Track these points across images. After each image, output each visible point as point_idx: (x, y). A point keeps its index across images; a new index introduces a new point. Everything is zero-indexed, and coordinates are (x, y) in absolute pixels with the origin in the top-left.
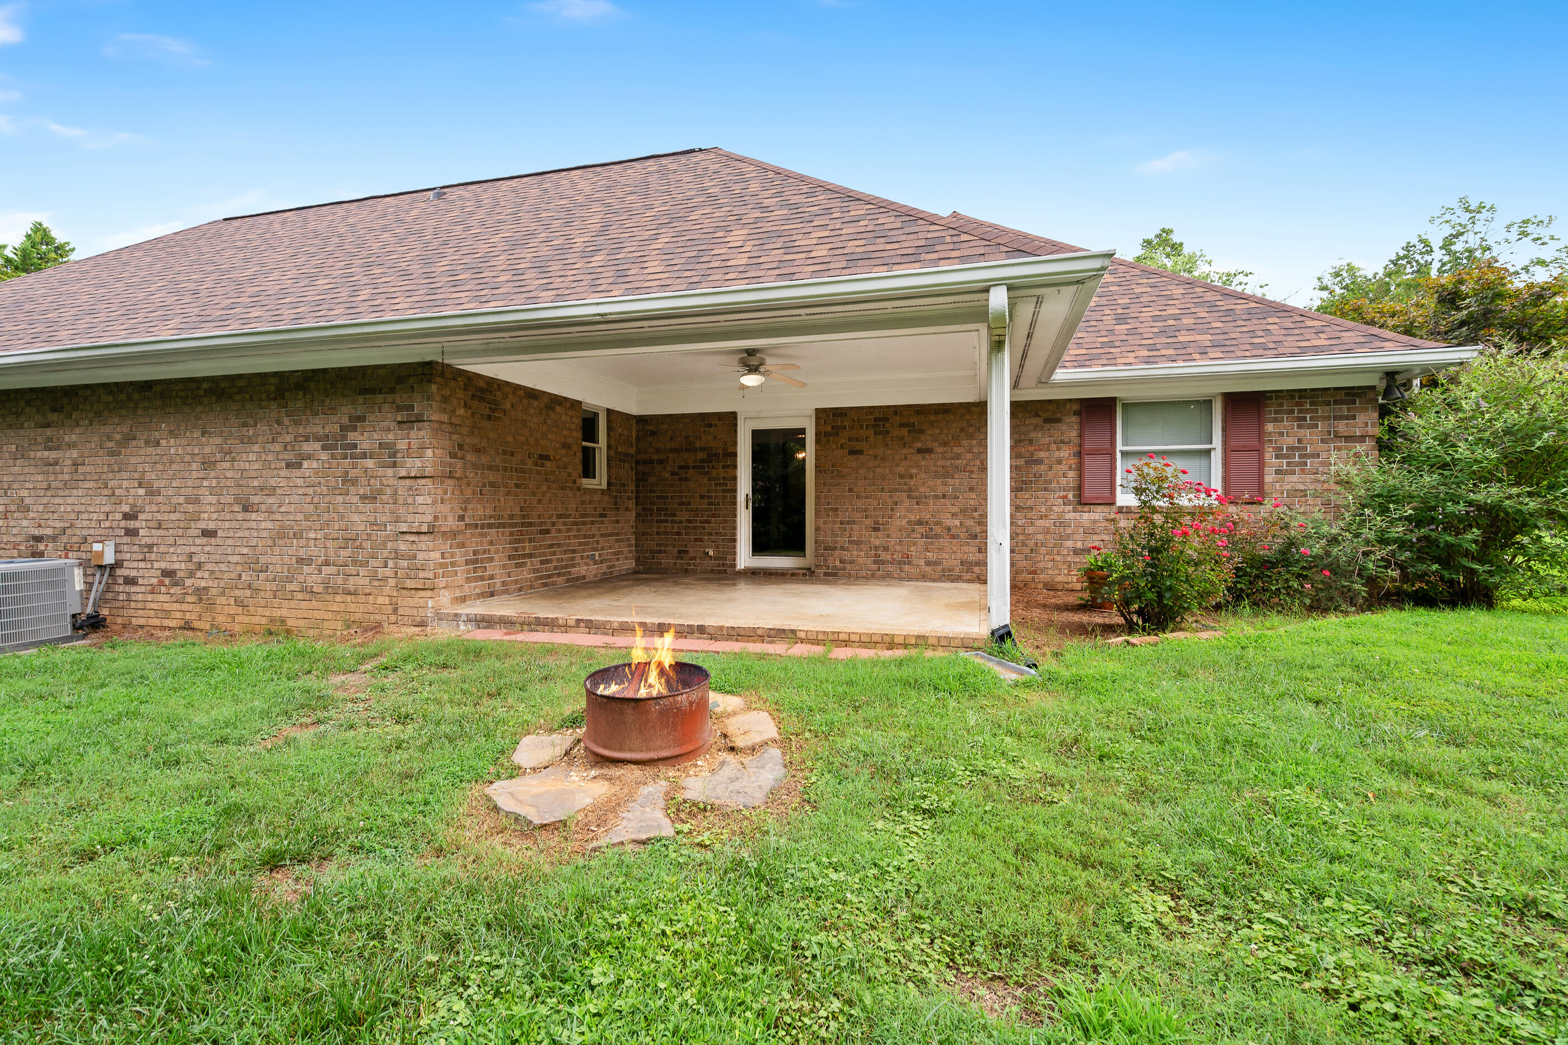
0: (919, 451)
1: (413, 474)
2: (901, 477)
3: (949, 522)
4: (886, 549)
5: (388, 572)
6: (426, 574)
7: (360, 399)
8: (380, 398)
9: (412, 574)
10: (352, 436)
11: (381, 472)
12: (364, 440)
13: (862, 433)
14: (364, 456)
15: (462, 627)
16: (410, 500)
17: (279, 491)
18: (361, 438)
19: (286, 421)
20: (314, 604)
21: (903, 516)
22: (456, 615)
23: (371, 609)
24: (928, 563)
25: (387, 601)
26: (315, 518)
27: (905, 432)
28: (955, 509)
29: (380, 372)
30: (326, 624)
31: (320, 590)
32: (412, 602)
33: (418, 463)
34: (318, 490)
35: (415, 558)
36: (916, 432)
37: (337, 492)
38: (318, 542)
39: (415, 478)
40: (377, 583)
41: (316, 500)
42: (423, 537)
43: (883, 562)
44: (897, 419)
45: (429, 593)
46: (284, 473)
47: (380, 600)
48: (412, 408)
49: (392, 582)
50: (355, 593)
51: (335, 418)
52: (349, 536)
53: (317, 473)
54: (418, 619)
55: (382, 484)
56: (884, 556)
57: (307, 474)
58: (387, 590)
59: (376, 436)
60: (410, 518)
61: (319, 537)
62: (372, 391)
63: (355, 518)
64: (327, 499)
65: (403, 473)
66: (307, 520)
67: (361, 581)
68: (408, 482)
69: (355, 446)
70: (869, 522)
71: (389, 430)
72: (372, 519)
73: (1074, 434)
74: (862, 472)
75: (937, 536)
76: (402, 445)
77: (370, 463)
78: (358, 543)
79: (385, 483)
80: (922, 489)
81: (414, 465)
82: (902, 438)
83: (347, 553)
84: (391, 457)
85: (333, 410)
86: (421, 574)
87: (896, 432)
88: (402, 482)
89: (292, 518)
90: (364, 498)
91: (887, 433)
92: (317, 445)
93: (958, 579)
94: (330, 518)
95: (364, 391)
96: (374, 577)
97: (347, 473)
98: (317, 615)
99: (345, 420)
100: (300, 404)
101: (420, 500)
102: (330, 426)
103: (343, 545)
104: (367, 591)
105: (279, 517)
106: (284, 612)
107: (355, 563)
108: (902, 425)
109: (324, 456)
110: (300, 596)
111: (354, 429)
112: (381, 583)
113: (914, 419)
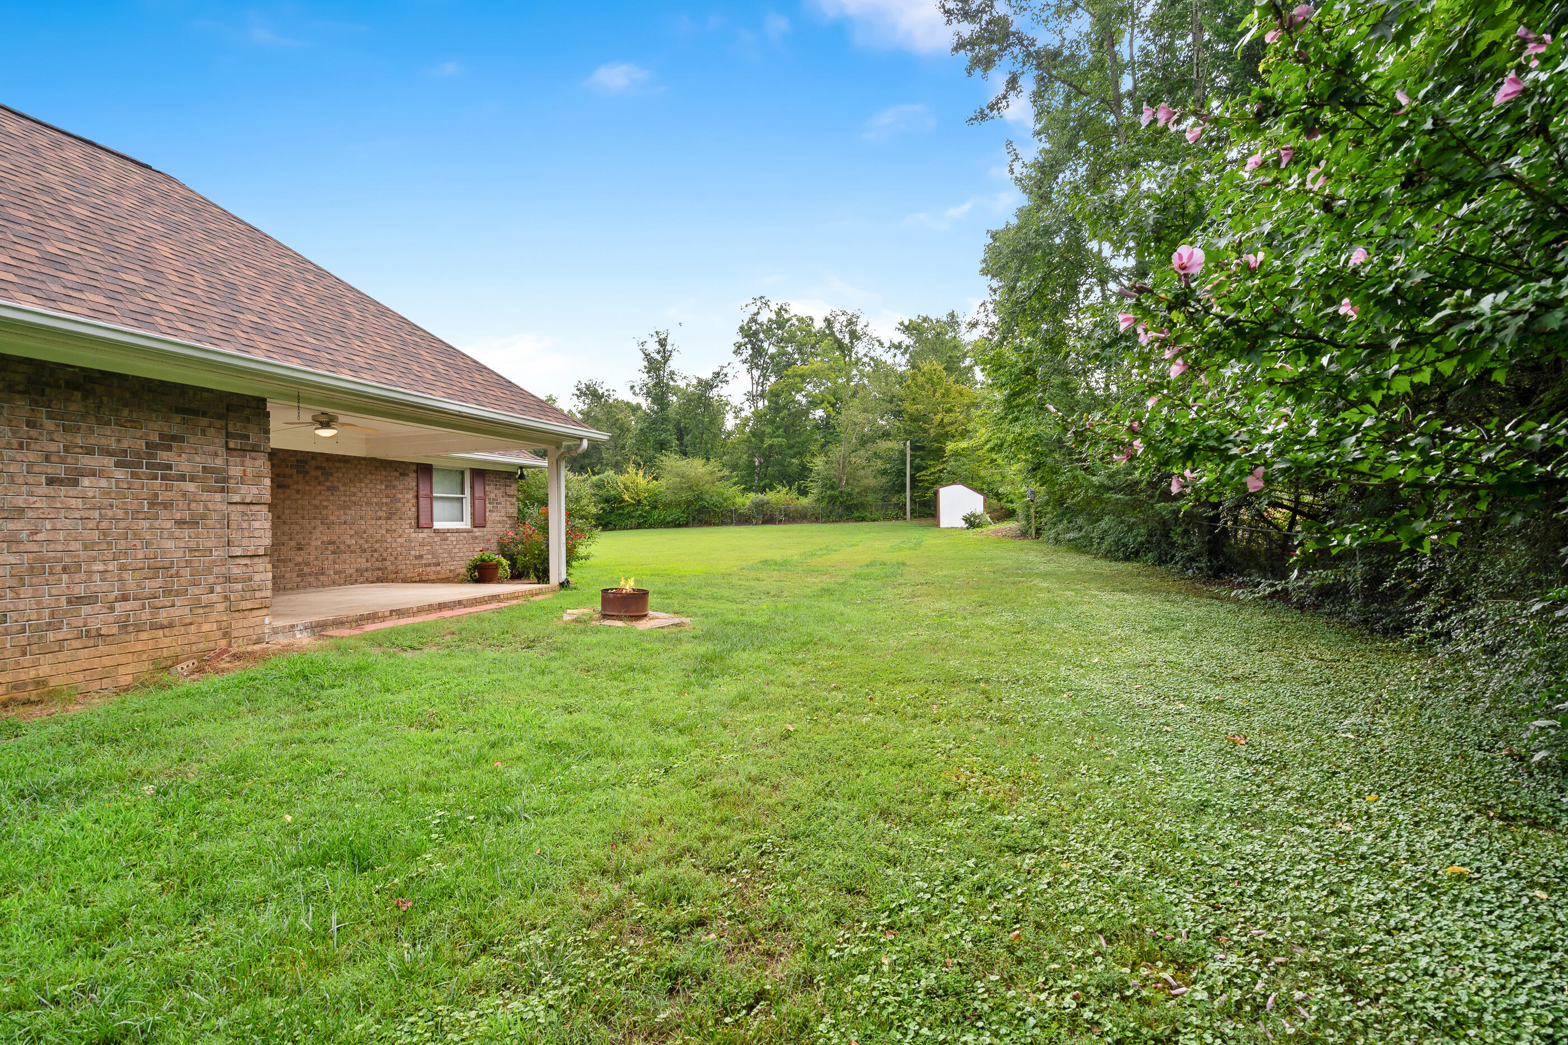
0: (329, 489)
1: (248, 500)
2: (316, 507)
3: (348, 542)
4: (308, 564)
5: (214, 597)
6: (264, 594)
7: (178, 418)
8: (204, 421)
9: (248, 595)
10: (164, 456)
11: (205, 496)
12: (181, 461)
13: (288, 471)
14: (182, 478)
15: (298, 636)
16: (245, 525)
17: (30, 514)
18: (178, 459)
19: (49, 424)
20: (102, 649)
21: (318, 538)
22: (293, 626)
23: (193, 638)
24: (335, 573)
25: (215, 626)
26: (105, 546)
27: (319, 473)
28: (352, 532)
29: (205, 395)
30: (121, 670)
31: (115, 630)
32: (246, 623)
33: (254, 490)
34: (110, 513)
35: (250, 579)
36: (327, 474)
37: (141, 516)
38: (108, 575)
39: (251, 503)
40: (201, 611)
41: (104, 524)
42: (256, 560)
43: (305, 575)
44: (313, 463)
45: (265, 611)
46: (44, 490)
47: (206, 627)
48: (248, 437)
49: (220, 607)
50: (171, 626)
51: (139, 433)
52: (160, 565)
53: (105, 493)
54: (254, 637)
55: (206, 508)
56: (306, 570)
57: (90, 494)
58: (214, 616)
59: (198, 459)
60: (245, 542)
61: (111, 568)
62: (195, 412)
63: (170, 544)
64: (123, 524)
65: (237, 498)
66: (85, 548)
67: (180, 610)
68: (239, 508)
69: (169, 467)
70: (293, 543)
71: (216, 454)
72: (193, 544)
73: (414, 484)
74: (288, 502)
75: (341, 552)
76: (235, 471)
77: (191, 487)
78: (173, 571)
79: (211, 507)
80: (331, 518)
81: (250, 492)
82: (317, 478)
83: (158, 582)
84: (222, 483)
85: (135, 424)
86: (258, 594)
87: (313, 473)
88: (233, 508)
89: (60, 548)
90: (180, 523)
91: (307, 472)
92: (109, 461)
93: (356, 582)
94: (130, 545)
95: (180, 410)
96: (196, 604)
97: (156, 495)
98: (107, 661)
99: (155, 438)
100: (73, 407)
101: (256, 524)
102: (133, 441)
103: (150, 575)
104: (188, 621)
105: (35, 547)
106: (44, 670)
107: (168, 592)
108: (317, 468)
109: (120, 474)
110: (76, 644)
111: (169, 448)
112: (206, 610)
113: (325, 464)
